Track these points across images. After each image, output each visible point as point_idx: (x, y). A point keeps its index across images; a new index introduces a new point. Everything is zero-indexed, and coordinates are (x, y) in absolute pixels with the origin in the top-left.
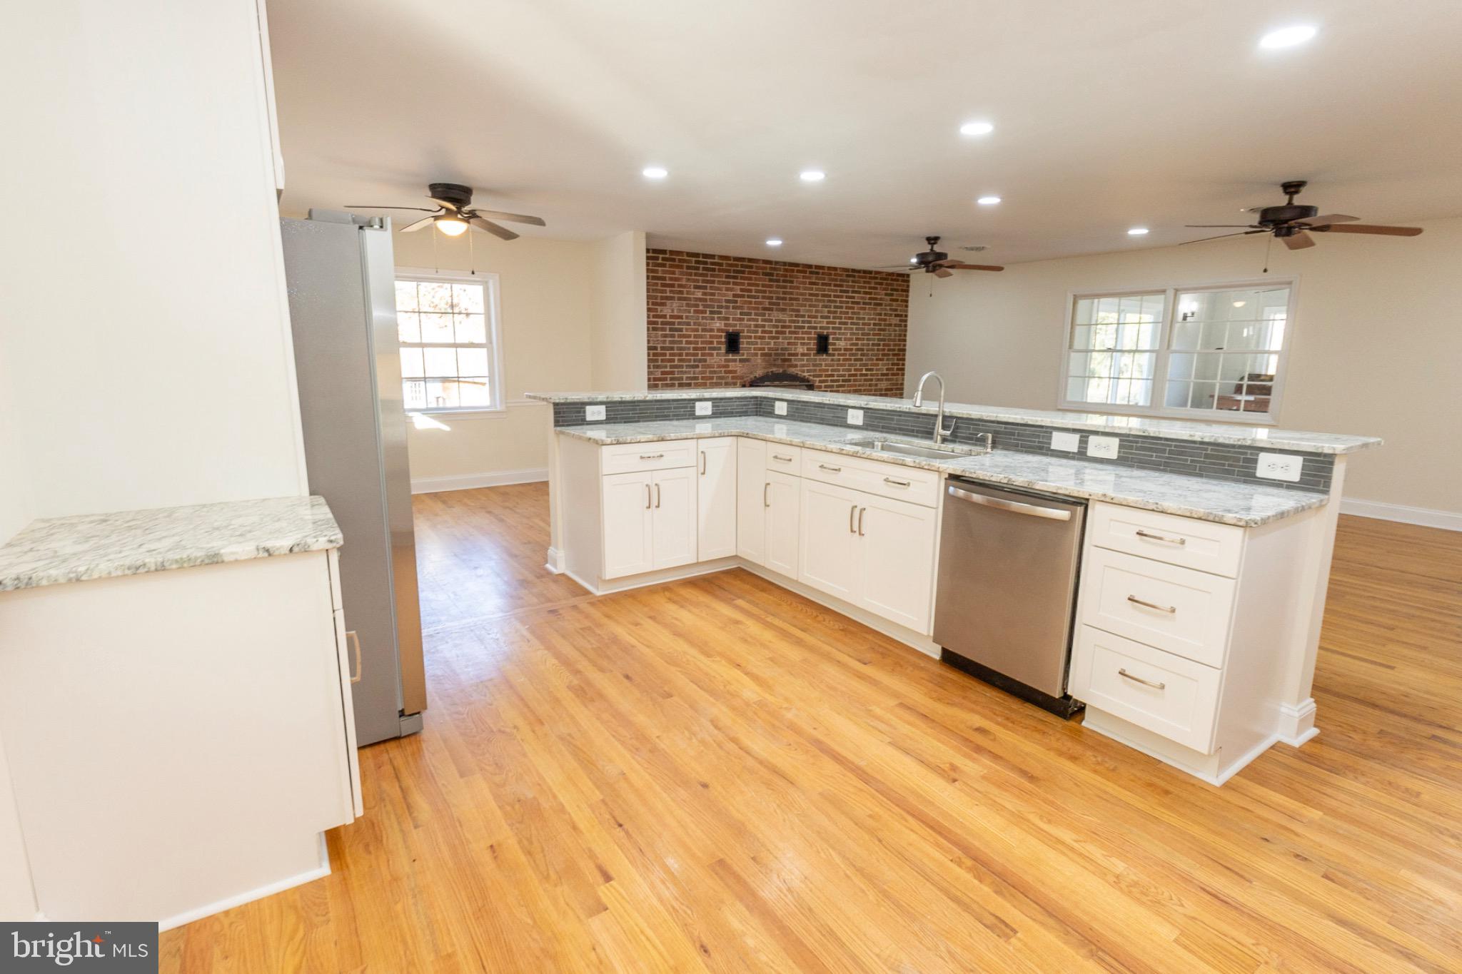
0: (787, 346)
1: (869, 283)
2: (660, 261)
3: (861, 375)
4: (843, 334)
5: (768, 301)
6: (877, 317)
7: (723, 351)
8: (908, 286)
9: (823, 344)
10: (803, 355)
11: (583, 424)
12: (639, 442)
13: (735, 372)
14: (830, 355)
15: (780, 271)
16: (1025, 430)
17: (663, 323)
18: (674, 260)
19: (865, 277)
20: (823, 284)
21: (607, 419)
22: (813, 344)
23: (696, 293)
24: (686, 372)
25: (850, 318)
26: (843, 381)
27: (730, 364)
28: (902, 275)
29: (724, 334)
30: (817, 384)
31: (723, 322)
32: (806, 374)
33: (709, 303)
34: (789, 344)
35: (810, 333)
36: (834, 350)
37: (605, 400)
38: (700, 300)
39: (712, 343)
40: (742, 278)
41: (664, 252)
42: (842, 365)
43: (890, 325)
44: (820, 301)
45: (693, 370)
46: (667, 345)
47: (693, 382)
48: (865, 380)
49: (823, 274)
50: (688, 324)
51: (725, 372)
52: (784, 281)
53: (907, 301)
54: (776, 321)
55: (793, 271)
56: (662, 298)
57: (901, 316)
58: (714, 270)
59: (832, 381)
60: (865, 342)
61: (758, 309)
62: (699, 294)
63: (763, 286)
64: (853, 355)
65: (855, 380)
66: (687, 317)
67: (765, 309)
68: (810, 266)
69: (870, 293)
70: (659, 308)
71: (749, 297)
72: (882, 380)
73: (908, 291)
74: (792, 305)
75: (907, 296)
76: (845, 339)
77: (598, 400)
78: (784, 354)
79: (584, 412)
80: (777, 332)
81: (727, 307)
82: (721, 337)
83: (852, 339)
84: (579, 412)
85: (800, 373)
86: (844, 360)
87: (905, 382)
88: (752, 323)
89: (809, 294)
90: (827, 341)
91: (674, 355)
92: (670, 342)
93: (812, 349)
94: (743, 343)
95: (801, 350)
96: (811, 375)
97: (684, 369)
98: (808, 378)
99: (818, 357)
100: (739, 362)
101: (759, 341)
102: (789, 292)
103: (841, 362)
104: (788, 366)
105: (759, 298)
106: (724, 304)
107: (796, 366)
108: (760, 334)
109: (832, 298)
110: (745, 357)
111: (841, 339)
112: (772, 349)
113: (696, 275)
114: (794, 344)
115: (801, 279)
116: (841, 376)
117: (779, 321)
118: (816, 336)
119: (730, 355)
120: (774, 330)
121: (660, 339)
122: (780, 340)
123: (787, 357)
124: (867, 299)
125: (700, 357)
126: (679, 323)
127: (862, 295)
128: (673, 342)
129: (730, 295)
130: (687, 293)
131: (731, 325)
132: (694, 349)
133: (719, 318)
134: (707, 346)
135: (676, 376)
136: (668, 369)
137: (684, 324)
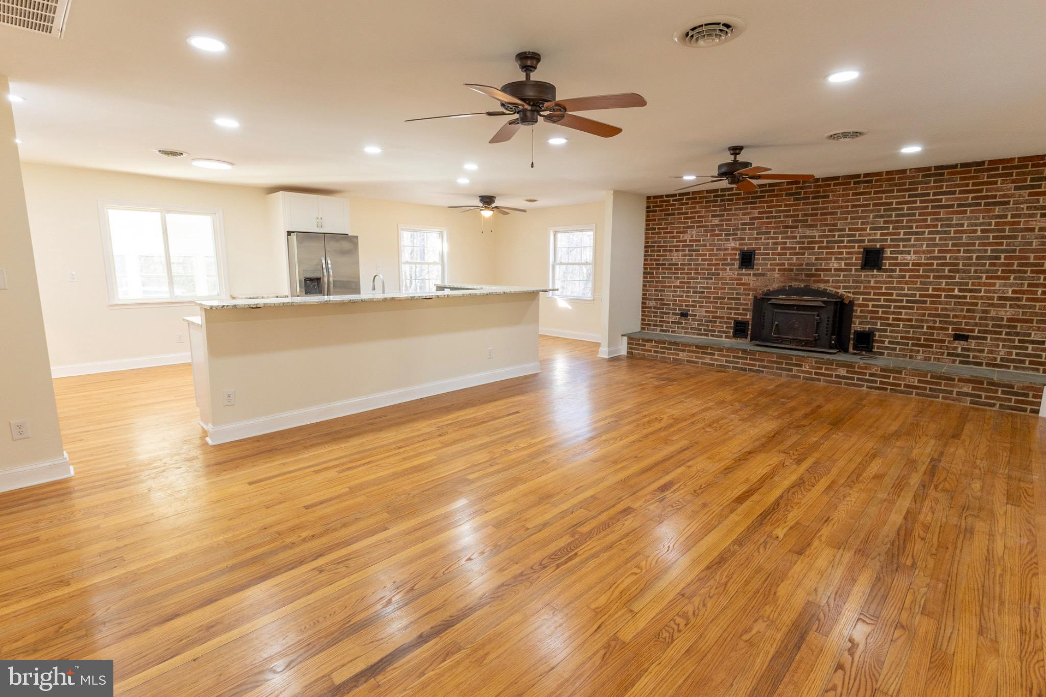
0: (814, 261)
1: (976, 178)
2: (684, 201)
3: (951, 296)
5: (791, 219)
7: (736, 266)
9: (873, 259)
10: (839, 270)
13: (749, 284)
14: (886, 271)
15: (811, 188)
18: (696, 198)
20: (877, 193)
22: (856, 259)
23: (714, 221)
24: (700, 283)
25: (928, 226)
27: (743, 277)
29: (738, 252)
30: (860, 302)
31: (738, 242)
32: (841, 291)
33: (725, 227)
34: (818, 259)
35: (852, 247)
36: (895, 265)
38: (717, 226)
39: (726, 260)
40: (761, 202)
41: (688, 194)
42: (906, 283)
44: (872, 211)
45: (706, 281)
47: (706, 290)
49: (876, 181)
50: (705, 245)
51: (737, 284)
52: (813, 198)
54: (801, 237)
56: (684, 227)
58: (732, 200)
61: (779, 228)
62: (716, 221)
63: (786, 206)
64: (932, 271)
66: (704, 240)
67: (786, 227)
68: (857, 176)
69: (978, 191)
70: (681, 235)
71: (767, 218)
74: (826, 219)
76: (918, 252)
78: (810, 270)
80: (801, 248)
81: (744, 229)
82: (735, 254)
83: (931, 252)
85: (829, 288)
86: (913, 277)
88: (771, 241)
89: (853, 206)
90: (881, 255)
91: (691, 269)
92: (689, 260)
93: (855, 264)
94: (759, 259)
95: (835, 265)
96: (850, 292)
97: (699, 280)
98: (842, 295)
99: (863, 273)
100: (753, 276)
101: (777, 257)
102: (821, 207)
103: (907, 279)
104: (815, 282)
105: (780, 218)
106: (740, 227)
107: (828, 281)
108: (779, 251)
109: (894, 206)
110: (760, 272)
111: (909, 252)
112: (794, 265)
113: (714, 206)
114: (825, 259)
115: (841, 192)
116: (907, 295)
117: (805, 237)
118: (862, 250)
119: (744, 270)
120: (798, 246)
121: (681, 257)
122: (806, 256)
123: (813, 272)
124: (970, 199)
125: (713, 271)
126: (696, 245)
127: (957, 196)
128: (691, 260)
129: (747, 219)
130: (706, 221)
131: (746, 244)
132: (708, 265)
133: (734, 239)
134: (721, 262)
135: (692, 285)
136: (686, 280)
137: (701, 245)
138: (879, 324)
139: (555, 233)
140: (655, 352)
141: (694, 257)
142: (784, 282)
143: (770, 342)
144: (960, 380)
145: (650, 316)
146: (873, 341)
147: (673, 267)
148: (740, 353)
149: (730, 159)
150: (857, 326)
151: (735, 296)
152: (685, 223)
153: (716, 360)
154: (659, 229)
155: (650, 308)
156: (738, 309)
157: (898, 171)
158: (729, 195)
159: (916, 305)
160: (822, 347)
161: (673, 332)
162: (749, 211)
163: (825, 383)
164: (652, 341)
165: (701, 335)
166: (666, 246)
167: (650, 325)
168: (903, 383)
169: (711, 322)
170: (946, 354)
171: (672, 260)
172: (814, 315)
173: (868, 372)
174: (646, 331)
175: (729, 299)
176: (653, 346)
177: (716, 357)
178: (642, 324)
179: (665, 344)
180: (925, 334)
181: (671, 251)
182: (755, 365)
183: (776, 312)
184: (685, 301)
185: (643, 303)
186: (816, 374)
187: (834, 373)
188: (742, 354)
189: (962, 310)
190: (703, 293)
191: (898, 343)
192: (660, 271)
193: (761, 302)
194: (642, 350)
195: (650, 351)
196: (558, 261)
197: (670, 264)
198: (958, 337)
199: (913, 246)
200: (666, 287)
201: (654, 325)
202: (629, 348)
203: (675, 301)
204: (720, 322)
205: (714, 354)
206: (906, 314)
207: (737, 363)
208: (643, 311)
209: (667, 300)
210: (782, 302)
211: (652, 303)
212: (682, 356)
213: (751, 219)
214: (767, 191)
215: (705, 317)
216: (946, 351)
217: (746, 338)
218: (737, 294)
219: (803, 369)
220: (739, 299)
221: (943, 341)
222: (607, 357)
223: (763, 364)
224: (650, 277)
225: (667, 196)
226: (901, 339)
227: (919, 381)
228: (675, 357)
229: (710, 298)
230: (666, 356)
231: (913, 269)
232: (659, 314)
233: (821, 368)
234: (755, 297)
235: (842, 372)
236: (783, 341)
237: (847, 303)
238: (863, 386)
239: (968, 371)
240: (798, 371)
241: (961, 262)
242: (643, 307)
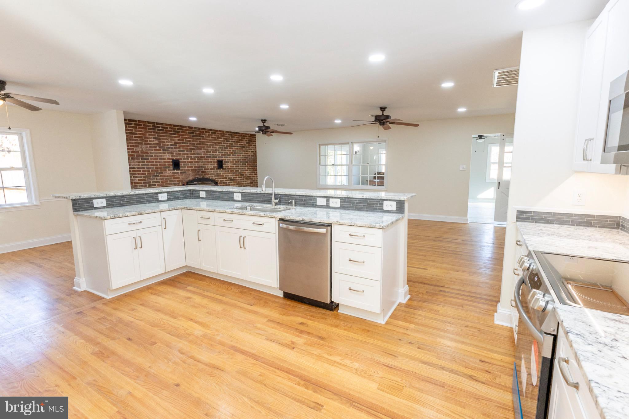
0: (203, 166)
1: (238, 138)
3: (239, 177)
4: (229, 160)
5: (192, 145)
6: (244, 152)
7: (172, 168)
8: (256, 140)
9: (220, 164)
10: (211, 169)
11: (92, 209)
12: (127, 216)
13: (179, 178)
14: (224, 169)
15: (197, 132)
16: (307, 198)
17: (137, 156)
18: (141, 125)
19: (236, 135)
20: (218, 138)
21: (107, 205)
22: (216, 165)
23: (154, 141)
25: (231, 153)
26: (231, 180)
27: (176, 174)
28: (253, 135)
29: (171, 160)
30: (219, 182)
31: (170, 155)
32: (214, 178)
33: (162, 146)
34: (204, 164)
35: (214, 160)
36: (226, 167)
37: (105, 196)
38: (157, 144)
39: (165, 165)
40: (178, 135)
41: (135, 121)
42: (229, 173)
43: (250, 156)
44: (217, 145)
45: (156, 178)
46: (141, 166)
47: (156, 184)
48: (241, 179)
49: (218, 133)
50: (152, 156)
51: (173, 178)
52: (199, 136)
53: (256, 146)
54: (197, 154)
55: (203, 132)
56: (135, 143)
57: (254, 152)
58: (163, 130)
59: (226, 180)
60: (239, 163)
61: (188, 149)
62: (156, 142)
64: (234, 169)
65: (236, 180)
66: (150, 153)
67: (191, 149)
68: (211, 130)
69: (240, 142)
70: (134, 148)
71: (182, 143)
72: (248, 179)
73: (256, 141)
74: (204, 147)
75: (256, 144)
76: (230, 162)
77: (101, 196)
78: (202, 169)
79: (93, 203)
80: (198, 159)
81: (172, 148)
82: (170, 162)
83: (233, 162)
84: (89, 203)
86: (230, 171)
87: (258, 180)
88: (185, 155)
89: (212, 142)
90: (222, 163)
91: (145, 171)
92: (142, 165)
93: (216, 167)
94: (181, 165)
96: (216, 178)
97: (151, 178)
98: (215, 180)
99: (218, 170)
100: (180, 173)
101: (189, 163)
102: (202, 141)
104: (205, 175)
105: (188, 144)
106: (170, 146)
107: (209, 174)
108: (190, 160)
109: (223, 144)
110: (183, 171)
112: (196, 167)
113: (154, 132)
114: (207, 164)
115: (207, 136)
118: (217, 161)
119: (175, 170)
120: (196, 158)
121: (136, 163)
122: (200, 163)
123: (204, 170)
124: (238, 145)
125: (159, 172)
126: (146, 156)
127: (236, 143)
128: (144, 165)
129: (173, 142)
130: (150, 141)
131: (175, 156)
132: (156, 168)
133: (168, 153)
134: (163, 166)
135: (147, 181)
136: (142, 178)
137: (149, 156)
141: (146, 163)
149: (262, 124)
162: (173, 138)
214: (180, 129)
225: (139, 121)
231: (230, 168)
237: (216, 183)
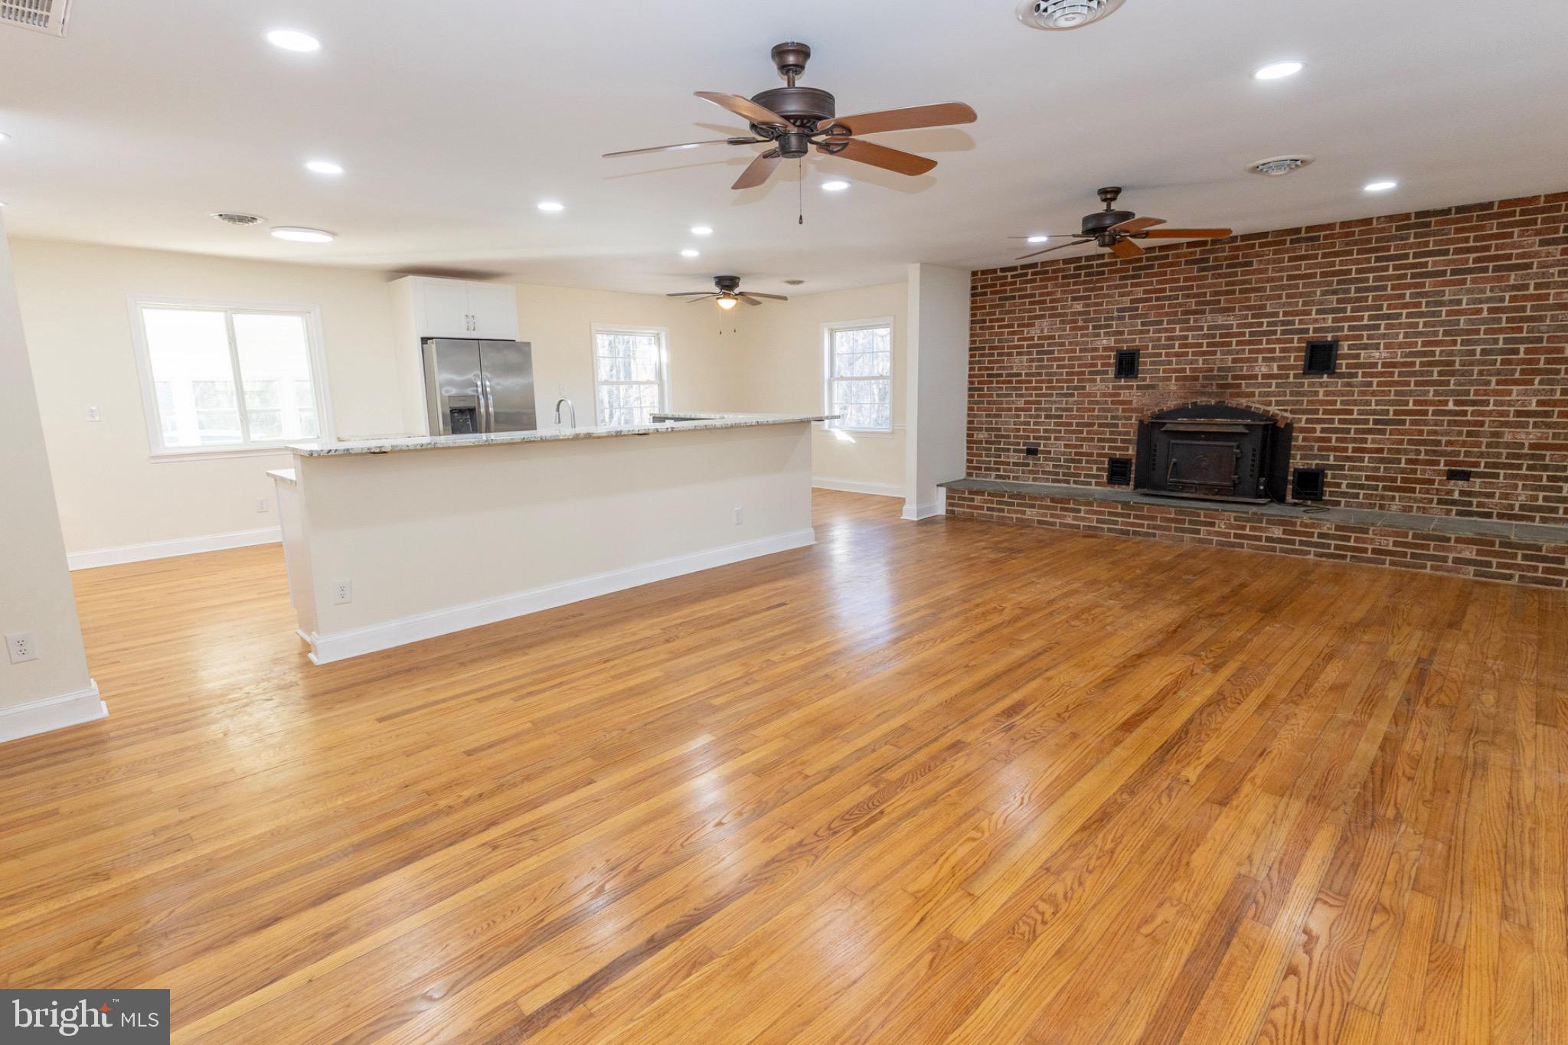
0: (1230, 364)
1: (1475, 228)
2: (1029, 277)
5: (1194, 300)
7: (1111, 375)
9: (1322, 358)
10: (1269, 376)
13: (1131, 402)
14: (1342, 375)
15: (1224, 252)
18: (1047, 272)
20: (1328, 255)
22: (1296, 360)
23: (1075, 306)
24: (1055, 402)
25: (1406, 306)
27: (1122, 392)
29: (1113, 354)
30: (1303, 424)
31: (1113, 338)
32: (1273, 409)
33: (1092, 316)
34: (1236, 361)
35: (1289, 341)
36: (1356, 366)
38: (1080, 313)
39: (1094, 365)
40: (1147, 276)
42: (1373, 393)
44: (1319, 284)
45: (1064, 399)
46: (1034, 371)
47: (1064, 413)
49: (1325, 237)
50: (1063, 344)
51: (1113, 403)
52: (1229, 266)
54: (1210, 328)
56: (1030, 318)
58: (1103, 273)
61: (1175, 314)
62: (1079, 307)
63: (1186, 280)
64: (1413, 374)
66: (1060, 337)
67: (1187, 312)
68: (1296, 231)
69: (1483, 249)
70: (1026, 330)
71: (1158, 299)
74: (1248, 299)
76: (1391, 346)
78: (1225, 378)
80: (1211, 345)
81: (1122, 318)
82: (1109, 357)
83: (1411, 345)
85: (1254, 405)
86: (1383, 384)
88: (1163, 335)
89: (1290, 278)
90: (1334, 352)
91: (1041, 382)
92: (1037, 367)
93: (1293, 368)
94: (1145, 364)
95: (1263, 369)
96: (1286, 411)
97: (1054, 398)
98: (1274, 415)
99: (1306, 381)
100: (1137, 389)
101: (1174, 359)
102: (1241, 281)
103: (1375, 388)
104: (1232, 395)
105: (1178, 299)
106: (1116, 314)
107: (1252, 394)
108: (1177, 349)
109: (1353, 275)
110: (1147, 382)
111: (1377, 347)
112: (1200, 370)
113: (1075, 284)
114: (1247, 360)
115: (1271, 256)
116: (1374, 412)
117: (1216, 327)
118: (1304, 345)
119: (1123, 380)
120: (1205, 341)
121: (1025, 364)
122: (1218, 356)
123: (1230, 381)
124: (1471, 261)
125: (1076, 384)
126: (1049, 345)
127: (1450, 257)
128: (1041, 367)
129: (1126, 302)
130: (1063, 307)
131: (1125, 341)
132: (1068, 374)
133: (1106, 334)
134: (1087, 370)
135: (1043, 406)
136: (1034, 398)
137: (1055, 345)
138: (1332, 458)
139: (832, 332)
140: (989, 509)
141: (1046, 363)
142: (1185, 398)
143: (1165, 490)
144: (1458, 540)
145: (980, 455)
146: (1323, 484)
147: (1014, 379)
148: (1120, 507)
149: (1100, 207)
150: (1297, 462)
151: (1109, 421)
152: (1030, 311)
153: (1083, 519)
154: (991, 321)
155: (980, 442)
156: (1115, 441)
157: (1358, 221)
158: (1098, 266)
159: (1388, 427)
160: (1244, 495)
161: (1015, 478)
162: (1129, 289)
163: (1250, 550)
164: (984, 492)
165: (1059, 481)
166: (1003, 348)
167: (980, 469)
168: (1370, 547)
169: (1073, 461)
170: (1435, 501)
171: (1012, 367)
172: (1232, 447)
173: (1316, 531)
174: (974, 478)
175: (1100, 425)
176: (985, 501)
177: (1082, 514)
178: (968, 467)
179: (1004, 496)
180: (1403, 470)
181: (1010, 354)
182: (1142, 526)
183: (1173, 444)
184: (1033, 431)
185: (968, 435)
186: (1236, 536)
187: (1264, 535)
188: (1122, 509)
189: (1460, 433)
190: (1061, 417)
191: (1362, 487)
192: (994, 385)
193: (1150, 430)
194: (969, 507)
195: (982, 508)
196: (836, 375)
197: (1009, 375)
198: (1453, 475)
199: (1384, 336)
200: (1003, 410)
201: (987, 469)
202: (949, 504)
203: (1018, 430)
204: (1087, 462)
205: (1079, 511)
206: (1374, 441)
207: (1115, 523)
208: (969, 448)
209: (1006, 430)
210: (1182, 428)
211: (982, 436)
212: (1031, 514)
213: (1133, 301)
214: (1156, 258)
215: (1064, 454)
216: (1436, 497)
217: (1128, 484)
218: (1113, 418)
219: (1216, 529)
220: (1116, 425)
221: (1431, 482)
222: (916, 519)
223: (1155, 523)
224: (979, 396)
225: (1003, 270)
226: (1366, 480)
227: (1395, 544)
228: (1019, 516)
229: (1071, 424)
230: (1005, 514)
231: (1384, 372)
232: (993, 452)
233: (1244, 528)
234: (1141, 422)
235: (1277, 532)
236: (1185, 487)
237: (1282, 427)
238: (1309, 553)
239: (1469, 527)
240: (1209, 533)
241: (1457, 359)
242: (968, 442)
